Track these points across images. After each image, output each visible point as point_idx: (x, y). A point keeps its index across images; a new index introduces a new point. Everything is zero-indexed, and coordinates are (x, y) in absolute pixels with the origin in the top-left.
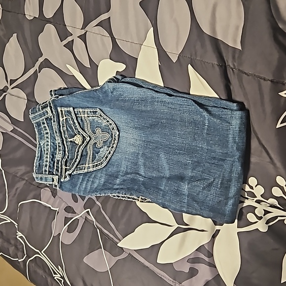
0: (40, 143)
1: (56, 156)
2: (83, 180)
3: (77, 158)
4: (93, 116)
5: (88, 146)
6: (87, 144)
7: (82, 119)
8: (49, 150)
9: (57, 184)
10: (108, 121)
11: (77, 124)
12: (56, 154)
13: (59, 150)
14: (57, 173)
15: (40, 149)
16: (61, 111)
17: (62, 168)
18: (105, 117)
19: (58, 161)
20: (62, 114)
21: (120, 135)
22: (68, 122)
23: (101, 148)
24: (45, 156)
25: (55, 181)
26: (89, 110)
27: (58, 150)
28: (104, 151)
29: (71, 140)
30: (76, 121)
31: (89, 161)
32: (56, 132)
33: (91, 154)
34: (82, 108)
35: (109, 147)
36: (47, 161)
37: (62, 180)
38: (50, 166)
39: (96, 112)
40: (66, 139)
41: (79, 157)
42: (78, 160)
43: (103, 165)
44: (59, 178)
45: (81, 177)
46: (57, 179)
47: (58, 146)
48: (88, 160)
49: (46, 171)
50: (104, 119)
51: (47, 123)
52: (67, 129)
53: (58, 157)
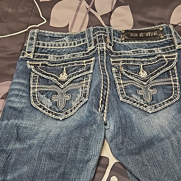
0: (67, 37)
1: (52, 55)
2: (22, 84)
3: (47, 75)
4: (82, 93)
5: (55, 87)
6: (57, 85)
7: (81, 81)
8: (59, 48)
9: (25, 56)
10: (75, 108)
11: (77, 76)
12: (54, 54)
13: (57, 58)
14: (35, 57)
15: (61, 36)
16: (91, 61)
17: (40, 61)
18: (79, 106)
19: (47, 57)
20: (89, 62)
21: (59, 121)
22: (81, 68)
23: (51, 99)
24: (53, 43)
25: (29, 55)
26: (88, 89)
27: (58, 56)
28: (47, 103)
29: (65, 70)
30: (80, 75)
31: (41, 88)
32: (74, 56)
33: (47, 90)
34: (91, 82)
35: (50, 108)
36: (48, 46)
37: (28, 62)
38: (43, 49)
39: (85, 97)
40: (66, 65)
41: (47, 77)
42: (44, 76)
43: (33, 103)
44: (30, 59)
45: (26, 82)
46: (30, 57)
47: (61, 56)
48: (42, 86)
49: (39, 44)
50: (78, 104)
51: (83, 45)
52: (75, 67)
53: (51, 57)
